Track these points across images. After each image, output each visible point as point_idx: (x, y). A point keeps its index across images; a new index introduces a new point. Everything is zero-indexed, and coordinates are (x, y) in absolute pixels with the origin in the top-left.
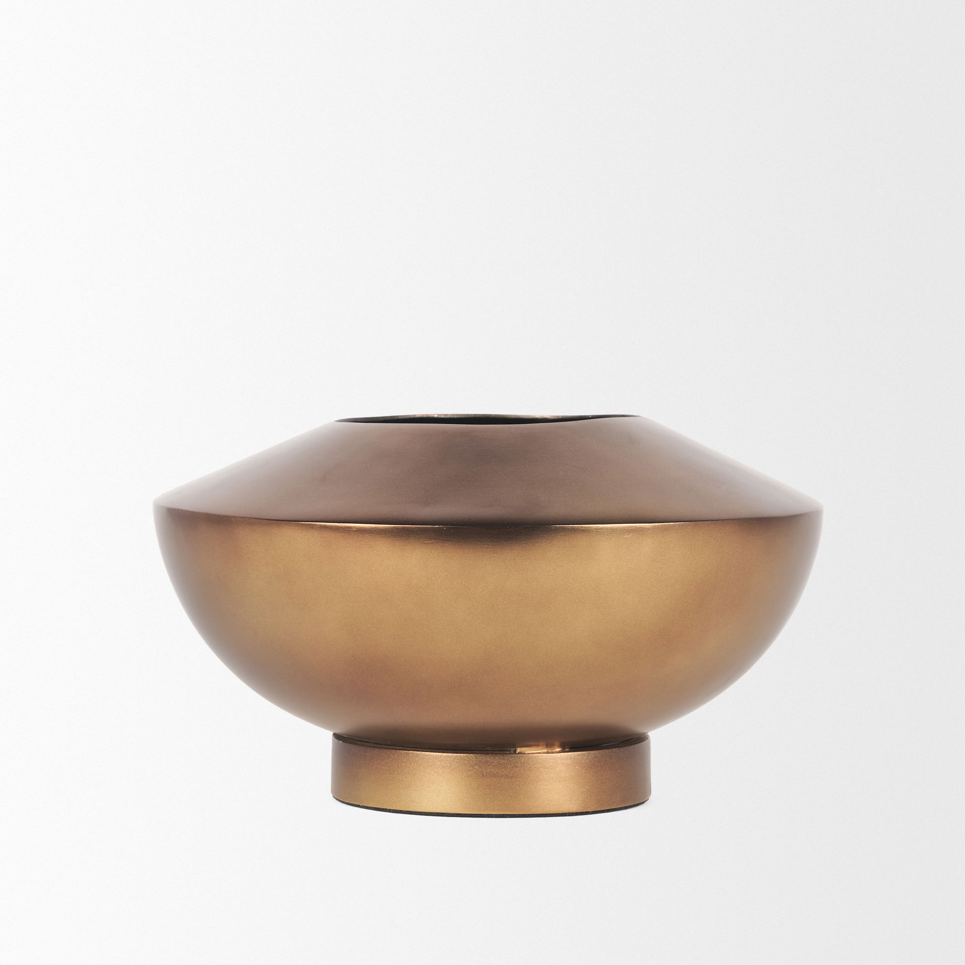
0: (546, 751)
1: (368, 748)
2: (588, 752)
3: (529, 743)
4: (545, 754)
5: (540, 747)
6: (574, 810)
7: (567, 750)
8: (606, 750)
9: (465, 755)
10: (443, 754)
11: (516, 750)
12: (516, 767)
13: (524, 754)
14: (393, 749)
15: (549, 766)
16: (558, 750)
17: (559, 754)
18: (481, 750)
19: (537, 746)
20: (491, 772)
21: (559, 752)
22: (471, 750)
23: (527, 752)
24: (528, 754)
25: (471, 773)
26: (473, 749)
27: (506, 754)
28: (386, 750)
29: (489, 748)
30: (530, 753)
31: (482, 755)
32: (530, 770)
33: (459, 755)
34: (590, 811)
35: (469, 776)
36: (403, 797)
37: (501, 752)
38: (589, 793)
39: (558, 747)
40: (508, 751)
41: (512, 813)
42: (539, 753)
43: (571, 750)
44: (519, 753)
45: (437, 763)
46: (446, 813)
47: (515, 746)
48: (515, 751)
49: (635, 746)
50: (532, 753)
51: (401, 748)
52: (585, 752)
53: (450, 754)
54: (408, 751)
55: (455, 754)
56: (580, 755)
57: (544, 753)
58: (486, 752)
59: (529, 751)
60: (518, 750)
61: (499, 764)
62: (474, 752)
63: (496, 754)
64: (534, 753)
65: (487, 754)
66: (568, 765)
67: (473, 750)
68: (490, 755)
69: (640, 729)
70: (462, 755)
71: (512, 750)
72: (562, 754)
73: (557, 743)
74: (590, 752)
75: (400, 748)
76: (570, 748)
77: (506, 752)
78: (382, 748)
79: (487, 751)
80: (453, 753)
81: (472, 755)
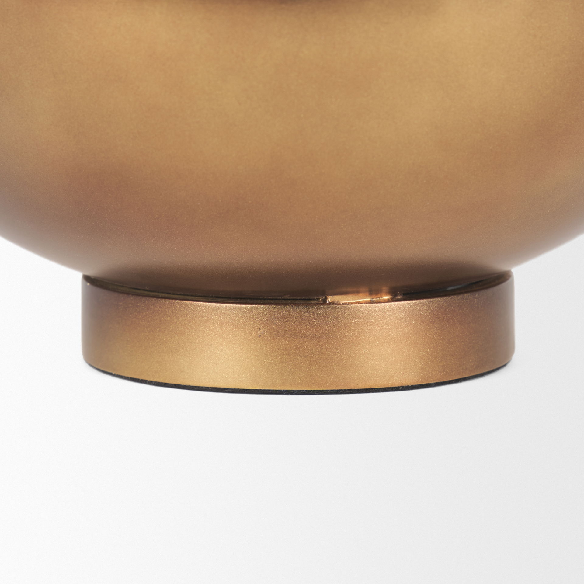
0: (368, 299)
1: (121, 295)
2: (429, 300)
3: (345, 290)
4: (367, 305)
5: (361, 295)
6: (409, 383)
7: (399, 297)
8: (454, 297)
9: (253, 306)
10: (222, 305)
11: (326, 298)
12: (327, 323)
13: (337, 304)
14: (154, 297)
15: (373, 321)
16: (386, 298)
17: (387, 304)
18: (276, 299)
19: (358, 292)
20: (290, 331)
21: (388, 301)
22: (261, 299)
23: (341, 302)
24: (343, 304)
25: (262, 331)
26: (265, 297)
27: (311, 304)
28: (144, 298)
29: (287, 297)
30: (345, 304)
31: (278, 306)
32: (345, 327)
33: (244, 306)
34: (433, 382)
35: (260, 336)
36: (168, 365)
37: (304, 302)
38: (430, 357)
39: (387, 294)
40: (314, 299)
41: (321, 389)
42: (359, 303)
43: (405, 297)
44: (330, 304)
45: (214, 317)
46: (228, 389)
47: (324, 293)
48: (325, 301)
49: (495, 289)
50: (349, 304)
51: (166, 295)
52: (425, 300)
53: (233, 305)
54: (173, 301)
55: (239, 306)
56: (418, 304)
57: (366, 303)
58: (284, 302)
59: (345, 300)
60: (330, 299)
61: (302, 319)
62: (266, 301)
63: (297, 304)
64: (352, 303)
65: (285, 304)
66: (400, 319)
67: (265, 299)
68: (289, 307)
69: (501, 267)
70: (249, 306)
71: (321, 298)
72: (393, 303)
73: (385, 289)
74: (431, 300)
75: (163, 295)
76: (404, 294)
77: (313, 302)
78: (139, 295)
79: (285, 299)
80: (236, 303)
81: (263, 306)
